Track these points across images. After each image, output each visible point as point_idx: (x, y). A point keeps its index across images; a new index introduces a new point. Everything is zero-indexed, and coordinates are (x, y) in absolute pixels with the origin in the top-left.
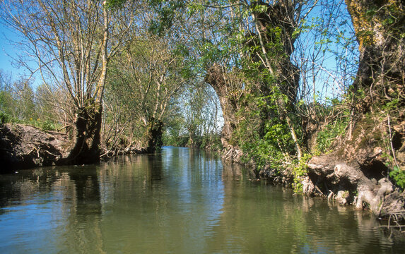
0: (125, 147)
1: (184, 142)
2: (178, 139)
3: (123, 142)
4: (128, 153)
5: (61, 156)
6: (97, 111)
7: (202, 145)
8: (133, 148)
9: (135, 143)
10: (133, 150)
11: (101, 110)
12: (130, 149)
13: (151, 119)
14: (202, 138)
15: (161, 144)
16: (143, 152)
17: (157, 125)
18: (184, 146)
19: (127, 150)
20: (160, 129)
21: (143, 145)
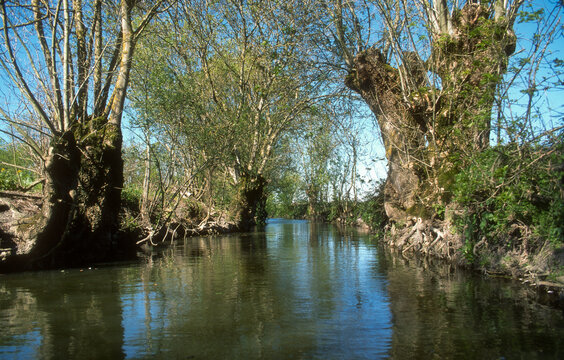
0: (199, 222)
1: (300, 212)
2: (291, 208)
3: (195, 213)
4: (204, 233)
5: (14, 250)
6: (109, 143)
7: (331, 217)
8: (212, 224)
9: (217, 215)
10: (213, 228)
11: (118, 141)
12: (208, 225)
13: (245, 174)
14: (330, 205)
15: (264, 215)
16: (231, 231)
17: (256, 183)
18: (301, 219)
19: (202, 227)
20: (261, 189)
21: (232, 219)
